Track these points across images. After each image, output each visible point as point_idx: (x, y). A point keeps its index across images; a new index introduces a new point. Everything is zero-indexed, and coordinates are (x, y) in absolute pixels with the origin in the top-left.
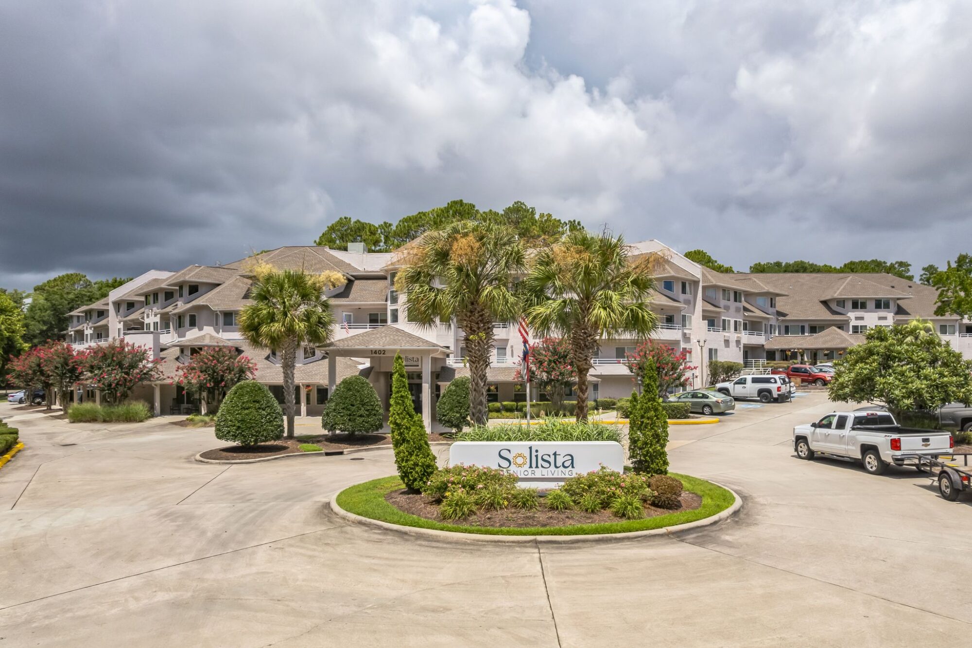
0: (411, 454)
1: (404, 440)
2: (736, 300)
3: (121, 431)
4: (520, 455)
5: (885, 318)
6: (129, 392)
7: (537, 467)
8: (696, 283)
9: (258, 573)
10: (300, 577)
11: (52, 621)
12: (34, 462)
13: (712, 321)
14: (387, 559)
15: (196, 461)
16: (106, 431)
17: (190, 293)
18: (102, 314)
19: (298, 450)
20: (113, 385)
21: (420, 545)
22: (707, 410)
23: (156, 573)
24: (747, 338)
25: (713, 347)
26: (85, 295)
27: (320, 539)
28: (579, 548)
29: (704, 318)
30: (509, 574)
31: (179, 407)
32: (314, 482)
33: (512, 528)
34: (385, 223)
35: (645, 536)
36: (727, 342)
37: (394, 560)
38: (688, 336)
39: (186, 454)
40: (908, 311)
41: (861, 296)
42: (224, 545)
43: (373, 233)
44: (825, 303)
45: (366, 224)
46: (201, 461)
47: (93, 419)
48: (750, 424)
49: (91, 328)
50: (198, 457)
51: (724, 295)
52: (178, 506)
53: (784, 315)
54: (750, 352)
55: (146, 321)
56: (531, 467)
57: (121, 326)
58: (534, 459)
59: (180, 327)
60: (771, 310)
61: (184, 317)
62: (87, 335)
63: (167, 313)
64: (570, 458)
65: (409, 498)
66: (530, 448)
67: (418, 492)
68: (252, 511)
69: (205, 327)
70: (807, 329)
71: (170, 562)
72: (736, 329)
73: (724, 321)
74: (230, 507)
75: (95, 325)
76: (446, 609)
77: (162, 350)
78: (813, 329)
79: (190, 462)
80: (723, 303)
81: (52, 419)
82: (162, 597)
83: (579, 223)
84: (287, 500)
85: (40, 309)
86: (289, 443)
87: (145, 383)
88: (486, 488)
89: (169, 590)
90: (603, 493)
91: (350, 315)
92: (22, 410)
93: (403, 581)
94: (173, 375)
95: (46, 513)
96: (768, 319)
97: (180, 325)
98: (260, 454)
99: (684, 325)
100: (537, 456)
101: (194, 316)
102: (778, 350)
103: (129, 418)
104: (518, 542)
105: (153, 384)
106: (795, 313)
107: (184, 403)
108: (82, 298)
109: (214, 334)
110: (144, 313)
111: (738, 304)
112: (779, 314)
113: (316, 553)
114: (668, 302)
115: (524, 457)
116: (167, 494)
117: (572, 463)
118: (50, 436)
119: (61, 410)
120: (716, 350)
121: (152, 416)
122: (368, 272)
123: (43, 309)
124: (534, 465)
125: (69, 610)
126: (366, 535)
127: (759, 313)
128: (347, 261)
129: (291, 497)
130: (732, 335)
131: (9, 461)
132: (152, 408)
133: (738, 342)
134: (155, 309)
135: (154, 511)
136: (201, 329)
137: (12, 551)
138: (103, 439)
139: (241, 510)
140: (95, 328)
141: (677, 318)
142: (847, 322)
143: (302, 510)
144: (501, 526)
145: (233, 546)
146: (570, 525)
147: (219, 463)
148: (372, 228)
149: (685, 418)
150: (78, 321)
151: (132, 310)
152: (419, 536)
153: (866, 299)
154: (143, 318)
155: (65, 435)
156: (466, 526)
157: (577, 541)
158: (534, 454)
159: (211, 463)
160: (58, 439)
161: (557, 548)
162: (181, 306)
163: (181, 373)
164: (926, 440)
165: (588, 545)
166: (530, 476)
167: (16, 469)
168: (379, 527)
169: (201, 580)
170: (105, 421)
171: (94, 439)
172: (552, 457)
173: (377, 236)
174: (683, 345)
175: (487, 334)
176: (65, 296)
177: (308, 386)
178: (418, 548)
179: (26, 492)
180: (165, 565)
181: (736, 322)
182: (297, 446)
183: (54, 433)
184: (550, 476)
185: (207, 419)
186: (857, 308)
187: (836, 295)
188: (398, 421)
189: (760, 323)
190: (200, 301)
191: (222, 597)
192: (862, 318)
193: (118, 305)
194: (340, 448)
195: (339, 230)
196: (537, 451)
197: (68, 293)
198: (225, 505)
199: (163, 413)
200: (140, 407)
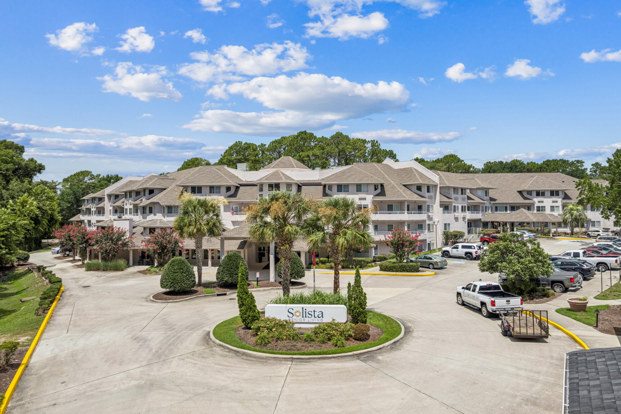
0: (246, 311)
1: (243, 304)
2: (462, 194)
3: (112, 277)
4: (298, 311)
5: (557, 202)
6: (116, 254)
7: (306, 317)
8: (436, 186)
9: (171, 372)
10: (188, 374)
11: (93, 393)
12: (71, 300)
13: (446, 207)
14: (226, 366)
15: (150, 300)
16: (105, 277)
17: (150, 194)
18: (101, 199)
19: (203, 293)
20: (108, 251)
21: (243, 359)
22: (431, 266)
23: (131, 371)
24: (469, 215)
25: (447, 222)
26: (91, 185)
27: (201, 354)
28: (310, 362)
29: (441, 206)
30: (273, 375)
31: (143, 261)
32: (207, 316)
33: (284, 351)
34: (262, 144)
35: (342, 356)
36: (456, 219)
37: (229, 366)
38: (431, 217)
39: (145, 295)
40: (571, 197)
41: (541, 188)
42: (159, 357)
43: (254, 150)
44: (520, 192)
45: (251, 144)
46: (153, 301)
47: (98, 269)
48: (451, 276)
49: (95, 208)
50: (151, 298)
51: (454, 191)
52: (140, 333)
53: (495, 200)
54: (471, 224)
55: (125, 207)
56: (303, 317)
57: (111, 208)
58: (305, 313)
59: (144, 213)
60: (486, 198)
61: (146, 209)
62: (92, 211)
63: (137, 205)
64: (321, 313)
65: (245, 332)
66: (303, 308)
67: (250, 328)
68: (174, 336)
69: (157, 214)
70: (508, 208)
71: (136, 366)
72: (462, 211)
73: (455, 206)
74: (164, 334)
75: (97, 206)
76: (241, 391)
77: (134, 227)
78: (513, 208)
79: (147, 301)
80: (453, 196)
81: (76, 268)
82: (133, 383)
83: (377, 142)
84: (191, 330)
85: (66, 195)
86: (199, 289)
87: (125, 248)
88: (276, 330)
89: (136, 380)
90: (329, 334)
91: (237, 207)
92: (59, 259)
93: (229, 377)
94: (139, 245)
95: (82, 336)
96: (484, 203)
97: (144, 212)
98: (183, 296)
99: (428, 211)
100: (306, 312)
101: (152, 207)
102: (489, 222)
103: (117, 269)
104: (285, 358)
105: (129, 249)
106: (501, 199)
107: (145, 258)
108: (90, 187)
109: (162, 218)
110: (124, 202)
111: (464, 196)
112: (492, 199)
113: (197, 362)
114: (418, 198)
115: (300, 312)
116: (136, 325)
117: (322, 315)
118: (77, 280)
119: (80, 260)
120: (449, 224)
121: (129, 267)
122: (248, 182)
123: (68, 195)
124: (304, 316)
125: (99, 388)
126: (221, 352)
127: (477, 200)
128: (236, 175)
129: (193, 327)
130: (459, 214)
131: (60, 299)
132: (128, 263)
133: (464, 218)
134: (130, 201)
135: (130, 336)
136: (155, 215)
137: (72, 358)
138: (104, 283)
139: (169, 336)
140: (97, 208)
141: (424, 207)
142: (533, 204)
143: (197, 335)
144: (280, 350)
145: (163, 357)
146: (311, 349)
147: (162, 302)
148: (254, 147)
149: (417, 272)
150: (88, 202)
151: (118, 199)
152: (244, 354)
153: (545, 190)
154: (123, 205)
155: (84, 280)
156: (264, 349)
157: (311, 358)
158: (304, 311)
159: (158, 302)
160: (81, 283)
161: (301, 362)
162: (144, 201)
163: (144, 244)
164: (508, 301)
165: (315, 360)
166: (302, 321)
167: (64, 306)
168: (228, 348)
169: (149, 375)
170: (104, 270)
171: (99, 283)
172: (313, 312)
173: (257, 152)
174: (428, 222)
175: (290, 246)
176: (80, 186)
177: (212, 250)
178: (241, 360)
179: (71, 322)
180: (134, 367)
181: (462, 207)
182: (203, 290)
183: (78, 278)
184: (312, 321)
185: (157, 270)
186: (539, 196)
187: (526, 188)
188: (241, 296)
189: (479, 206)
190: (154, 199)
191: (156, 383)
192: (542, 202)
193: (110, 196)
194: (225, 291)
195: (235, 149)
196: (306, 310)
197: (82, 185)
198: (162, 332)
199: (134, 264)
200: (122, 262)
